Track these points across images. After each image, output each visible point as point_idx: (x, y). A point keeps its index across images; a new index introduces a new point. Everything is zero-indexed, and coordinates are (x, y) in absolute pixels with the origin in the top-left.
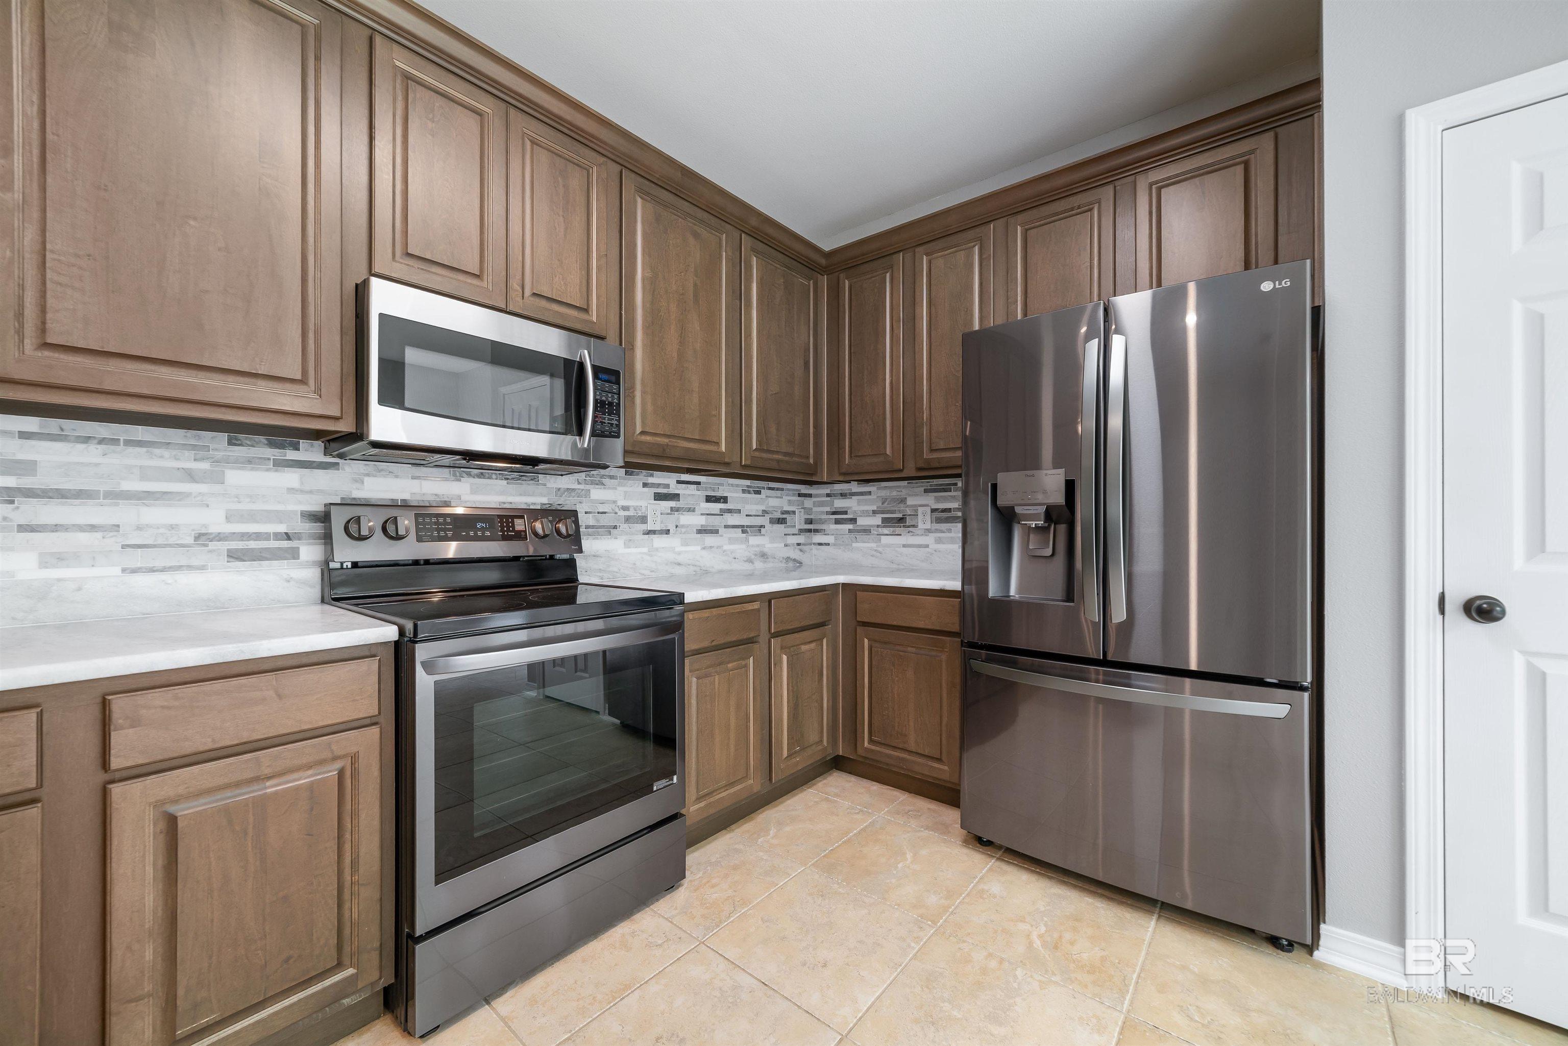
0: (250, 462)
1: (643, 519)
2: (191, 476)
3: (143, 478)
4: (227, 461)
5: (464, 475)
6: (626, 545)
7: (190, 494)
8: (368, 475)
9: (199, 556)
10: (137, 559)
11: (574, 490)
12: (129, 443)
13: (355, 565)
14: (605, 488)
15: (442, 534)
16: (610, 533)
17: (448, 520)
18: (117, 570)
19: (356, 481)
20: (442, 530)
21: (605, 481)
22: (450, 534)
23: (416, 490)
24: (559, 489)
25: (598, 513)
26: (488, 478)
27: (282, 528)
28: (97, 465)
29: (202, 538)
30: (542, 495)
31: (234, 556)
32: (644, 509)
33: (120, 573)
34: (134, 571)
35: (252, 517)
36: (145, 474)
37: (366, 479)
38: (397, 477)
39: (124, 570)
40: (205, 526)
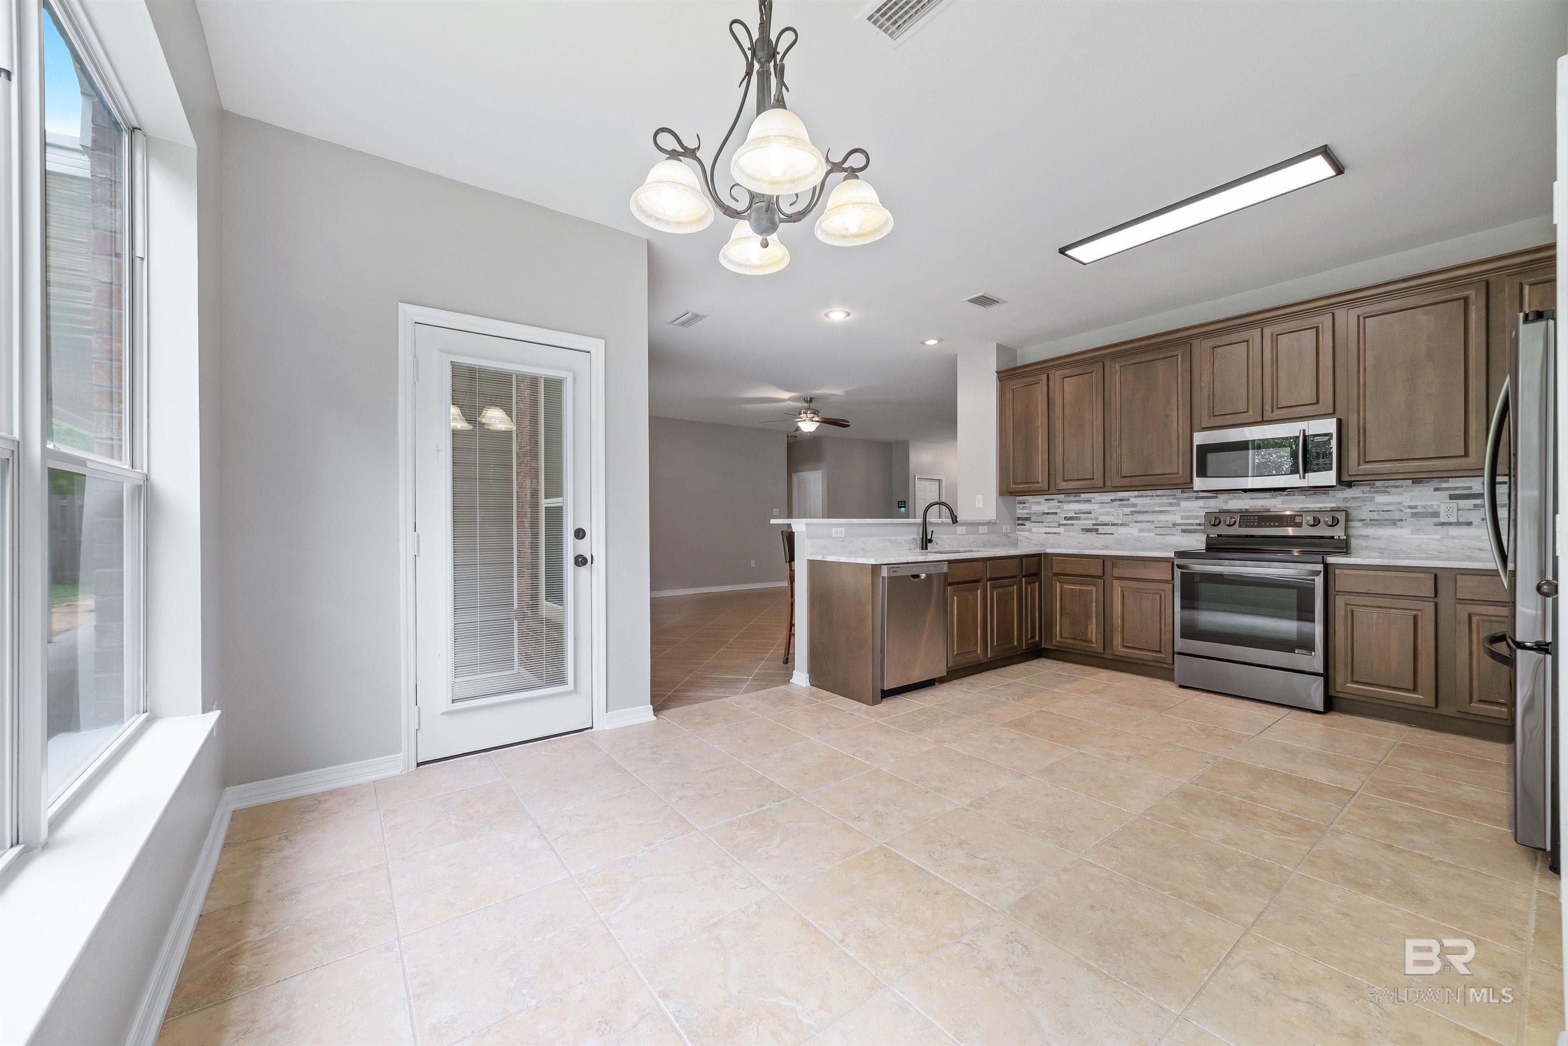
0: (1187, 498)
1: (1436, 514)
2: (1171, 505)
3: (1160, 506)
4: (1181, 498)
5: (1278, 495)
6: (1412, 532)
7: (1170, 510)
8: (1230, 499)
9: (1173, 531)
10: (1159, 531)
11: (1358, 498)
12: (1156, 496)
13: (1219, 536)
14: (1389, 495)
15: (1252, 524)
16: (1395, 524)
17: (1256, 517)
18: (1153, 534)
19: (1224, 502)
20: (1252, 522)
21: (1388, 490)
22: (1256, 524)
23: (1252, 504)
24: (1346, 498)
25: (1383, 511)
26: (1293, 496)
27: (1198, 522)
28: (1149, 503)
29: (1174, 525)
30: (1331, 502)
31: (1183, 531)
32: (1435, 507)
33: (1154, 535)
34: (1158, 535)
35: (1188, 518)
36: (1160, 505)
37: (1229, 501)
38: (1243, 499)
39: (1155, 534)
40: (1175, 521)
